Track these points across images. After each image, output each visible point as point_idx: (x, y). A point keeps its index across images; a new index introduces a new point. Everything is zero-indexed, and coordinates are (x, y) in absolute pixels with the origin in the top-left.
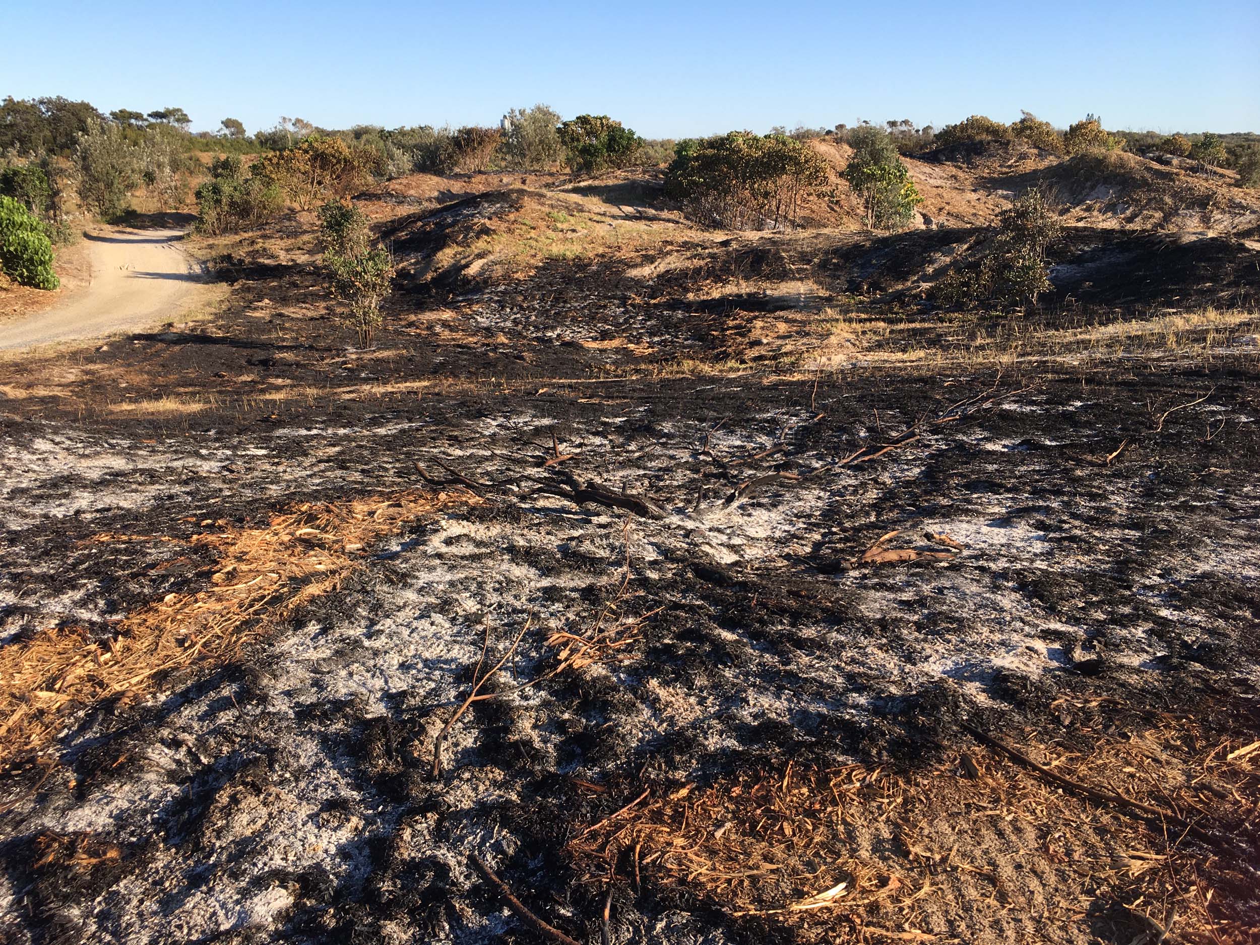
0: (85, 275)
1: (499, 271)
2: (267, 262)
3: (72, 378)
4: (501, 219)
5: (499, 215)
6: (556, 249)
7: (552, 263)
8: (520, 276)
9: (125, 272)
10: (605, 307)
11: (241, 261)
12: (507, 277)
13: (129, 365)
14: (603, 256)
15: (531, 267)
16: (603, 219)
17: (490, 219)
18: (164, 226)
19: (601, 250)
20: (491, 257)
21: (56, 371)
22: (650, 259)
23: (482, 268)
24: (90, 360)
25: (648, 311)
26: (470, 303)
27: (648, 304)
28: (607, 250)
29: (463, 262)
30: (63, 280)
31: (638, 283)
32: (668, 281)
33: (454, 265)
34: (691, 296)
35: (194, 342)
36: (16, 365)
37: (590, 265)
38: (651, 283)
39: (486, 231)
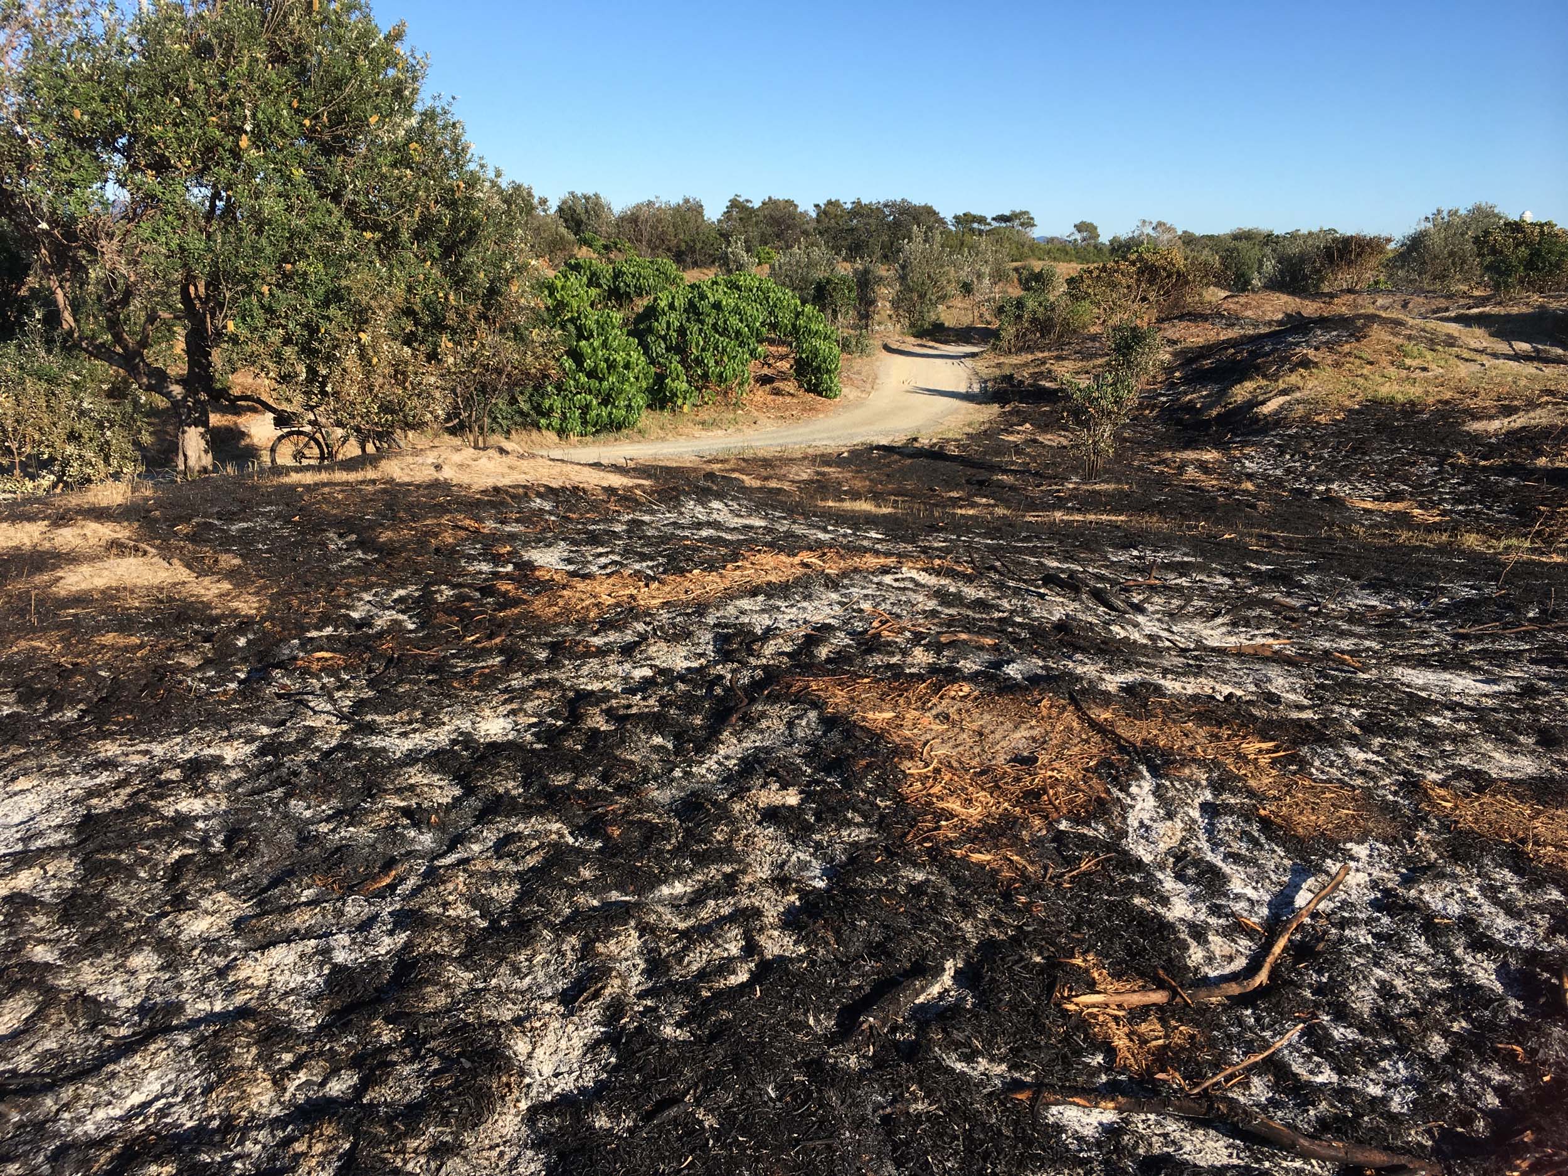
0: (868, 386)
1: (1300, 410)
2: (1048, 385)
3: (805, 476)
4: (1331, 350)
5: (1330, 346)
6: (1385, 390)
7: (1375, 404)
8: (1323, 419)
9: (906, 387)
10: (1414, 463)
11: (1021, 382)
12: (1306, 420)
13: (858, 472)
14: (1447, 402)
15: (1341, 408)
16: (1477, 357)
17: (1317, 349)
18: (968, 341)
19: (1448, 395)
20: (1298, 395)
21: (795, 469)
22: (1508, 411)
23: (1281, 407)
24: (828, 464)
25: (1468, 474)
26: (1244, 444)
27: (1475, 465)
28: (1457, 396)
29: (1260, 398)
30: (845, 391)
31: (1476, 439)
32: (1518, 440)
33: (1250, 401)
34: (1542, 461)
35: (927, 457)
36: (765, 460)
37: (1422, 412)
38: (1493, 440)
39: (1305, 363)
